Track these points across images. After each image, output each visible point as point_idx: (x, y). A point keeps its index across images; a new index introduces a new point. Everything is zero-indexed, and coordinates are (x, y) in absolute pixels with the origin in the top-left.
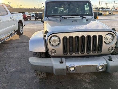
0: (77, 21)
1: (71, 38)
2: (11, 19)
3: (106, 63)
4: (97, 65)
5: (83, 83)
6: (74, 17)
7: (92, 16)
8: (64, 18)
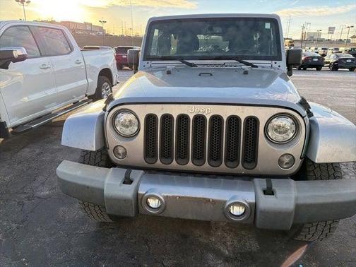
0: (211, 75)
1: (167, 118)
2: (77, 65)
3: (252, 200)
4: (225, 202)
5: (211, 256)
6: (222, 62)
7: (281, 60)
8: (191, 65)
